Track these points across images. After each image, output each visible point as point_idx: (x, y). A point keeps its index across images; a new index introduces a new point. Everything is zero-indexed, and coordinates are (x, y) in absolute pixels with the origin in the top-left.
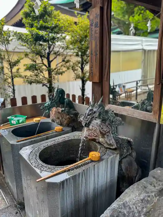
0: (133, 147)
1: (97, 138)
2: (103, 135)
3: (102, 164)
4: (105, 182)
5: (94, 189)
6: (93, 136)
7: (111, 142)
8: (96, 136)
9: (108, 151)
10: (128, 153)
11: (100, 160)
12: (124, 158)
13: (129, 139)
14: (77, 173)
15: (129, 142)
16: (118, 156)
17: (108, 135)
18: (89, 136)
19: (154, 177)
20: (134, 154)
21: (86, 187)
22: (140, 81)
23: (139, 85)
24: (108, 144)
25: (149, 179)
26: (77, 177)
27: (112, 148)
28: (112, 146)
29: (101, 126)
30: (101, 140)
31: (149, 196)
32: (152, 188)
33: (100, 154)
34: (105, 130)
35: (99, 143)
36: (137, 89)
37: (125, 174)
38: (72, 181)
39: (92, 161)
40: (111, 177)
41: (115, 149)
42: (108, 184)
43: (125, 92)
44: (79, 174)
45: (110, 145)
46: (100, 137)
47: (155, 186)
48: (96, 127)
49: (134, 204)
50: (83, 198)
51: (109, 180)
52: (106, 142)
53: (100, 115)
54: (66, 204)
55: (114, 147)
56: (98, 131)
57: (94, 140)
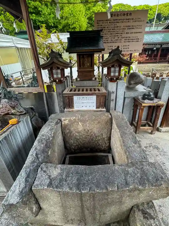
0: (35, 111)
1: (9, 112)
2: (14, 108)
3: (21, 124)
4: (27, 135)
5: (21, 140)
6: (6, 111)
7: (21, 110)
8: (8, 110)
9: (21, 116)
10: (34, 115)
11: (18, 122)
12: (32, 118)
13: (31, 107)
14: (6, 135)
15: (32, 108)
16: (29, 116)
17: (17, 107)
18: (2, 113)
19: (51, 119)
20: (37, 114)
21: (16, 141)
22: (22, 71)
23: (22, 74)
24: (19, 112)
25: (50, 120)
26: (7, 137)
27: (23, 113)
28: (23, 112)
29: (10, 102)
30: (13, 111)
31: (52, 127)
32: (52, 123)
33: (17, 119)
34: (14, 104)
35: (12, 114)
36: (22, 77)
37: (36, 126)
38: (4, 141)
39: (13, 125)
40: (29, 130)
41: (25, 114)
42: (29, 135)
43: (15, 81)
44: (8, 135)
45: (21, 112)
46: (12, 110)
47: (53, 122)
48: (6, 104)
49: (47, 133)
50: (16, 149)
51: (28, 133)
52: (18, 111)
53: (5, 95)
54: (6, 157)
55: (24, 113)
56: (8, 106)
57: (8, 114)
